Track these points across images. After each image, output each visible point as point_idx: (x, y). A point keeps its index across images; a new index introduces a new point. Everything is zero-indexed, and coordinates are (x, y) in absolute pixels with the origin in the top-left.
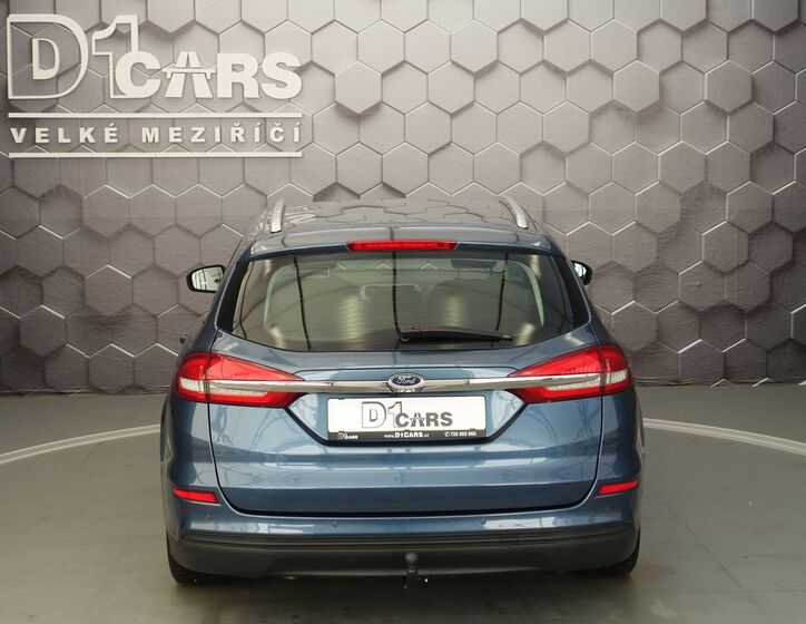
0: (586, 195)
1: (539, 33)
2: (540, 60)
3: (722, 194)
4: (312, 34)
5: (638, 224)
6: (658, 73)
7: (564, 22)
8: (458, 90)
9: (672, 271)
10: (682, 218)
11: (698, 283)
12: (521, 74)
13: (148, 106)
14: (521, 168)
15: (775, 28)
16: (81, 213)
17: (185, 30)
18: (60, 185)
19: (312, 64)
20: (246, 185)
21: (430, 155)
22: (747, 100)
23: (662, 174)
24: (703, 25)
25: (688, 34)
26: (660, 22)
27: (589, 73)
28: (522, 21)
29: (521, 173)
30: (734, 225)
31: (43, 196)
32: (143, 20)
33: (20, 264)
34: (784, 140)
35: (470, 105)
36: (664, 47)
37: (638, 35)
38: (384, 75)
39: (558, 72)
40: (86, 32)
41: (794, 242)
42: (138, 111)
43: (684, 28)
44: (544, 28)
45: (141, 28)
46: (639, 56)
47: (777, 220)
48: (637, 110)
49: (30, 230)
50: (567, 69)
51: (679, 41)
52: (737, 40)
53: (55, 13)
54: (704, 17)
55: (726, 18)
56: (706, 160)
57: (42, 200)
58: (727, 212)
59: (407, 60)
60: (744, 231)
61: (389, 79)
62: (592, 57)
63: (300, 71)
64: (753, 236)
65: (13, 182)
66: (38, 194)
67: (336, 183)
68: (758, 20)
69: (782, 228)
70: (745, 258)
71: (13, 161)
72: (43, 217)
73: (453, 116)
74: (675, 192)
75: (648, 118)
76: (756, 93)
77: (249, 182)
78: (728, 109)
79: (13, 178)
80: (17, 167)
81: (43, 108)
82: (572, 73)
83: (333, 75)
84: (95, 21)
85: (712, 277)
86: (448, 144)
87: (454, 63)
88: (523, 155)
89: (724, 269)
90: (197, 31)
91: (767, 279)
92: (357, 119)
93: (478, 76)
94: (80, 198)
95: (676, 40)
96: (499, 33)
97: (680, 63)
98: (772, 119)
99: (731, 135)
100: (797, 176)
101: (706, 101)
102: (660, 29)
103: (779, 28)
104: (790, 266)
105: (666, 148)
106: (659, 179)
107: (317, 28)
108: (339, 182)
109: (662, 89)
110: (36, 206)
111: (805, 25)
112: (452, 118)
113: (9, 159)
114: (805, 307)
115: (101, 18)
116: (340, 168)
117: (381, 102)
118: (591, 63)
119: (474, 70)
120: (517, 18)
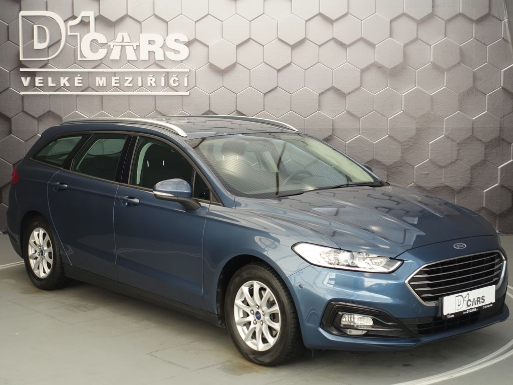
0: (358, 119)
1: (331, 21)
2: (331, 37)
4: (196, 22)
5: (390, 136)
6: (402, 45)
7: (346, 15)
8: (282, 56)
9: (410, 165)
10: (417, 133)
11: (426, 173)
12: (320, 46)
13: (100, 64)
14: (319, 102)
15: (474, 18)
17: (121, 20)
18: (50, 111)
19: (195, 40)
20: (157, 111)
21: (265, 94)
22: (457, 62)
23: (405, 106)
24: (431, 16)
25: (421, 22)
26: (404, 14)
27: (361, 46)
28: (320, 14)
29: (319, 106)
30: (448, 138)
31: (40, 117)
32: (97, 14)
34: (480, 86)
35: (289, 65)
36: (406, 29)
37: (391, 22)
38: (238, 46)
39: (342, 44)
40: (65, 21)
41: (486, 149)
43: (418, 18)
44: (334, 18)
45: (96, 19)
46: (391, 36)
47: (475, 135)
48: (390, 68)
49: (33, 137)
50: (347, 43)
51: (416, 26)
52: (451, 25)
53: (47, 10)
54: (431, 11)
55: (444, 12)
56: (432, 96)
57: (40, 119)
58: (444, 129)
59: (252, 37)
60: (455, 142)
61: (241, 49)
62: (362, 36)
63: (188, 44)
64: (460, 144)
65: (23, 109)
66: (37, 116)
67: (209, 110)
68: (464, 13)
69: (478, 140)
70: (455, 158)
71: (23, 96)
72: (40, 130)
73: (279, 71)
74: (413, 117)
75: (395, 73)
76: (463, 57)
77: (158, 109)
78: (445, 67)
79: (23, 107)
80: (25, 100)
81: (40, 66)
82: (350, 45)
83: (208, 46)
84: (70, 15)
85: (435, 169)
86: (276, 88)
87: (280, 40)
88: (321, 94)
89: (442, 164)
90: (128, 20)
91: (469, 171)
92: (222, 73)
93: (294, 47)
94: (61, 118)
95: (413, 25)
96: (306, 21)
97: (417, 39)
98: (472, 74)
99: (447, 83)
100: (488, 108)
101: (432, 62)
102: (404, 19)
103: (477, 18)
104: (483, 163)
105: (407, 90)
106: (403, 109)
107: (198, 19)
108: (211, 110)
109: (405, 55)
110: (36, 122)
111: (493, 16)
112: (278, 72)
113: (21, 95)
114: (493, 188)
115: (73, 13)
116: (211, 102)
117: (236, 62)
118: (362, 39)
119: (291, 44)
120: (318, 12)
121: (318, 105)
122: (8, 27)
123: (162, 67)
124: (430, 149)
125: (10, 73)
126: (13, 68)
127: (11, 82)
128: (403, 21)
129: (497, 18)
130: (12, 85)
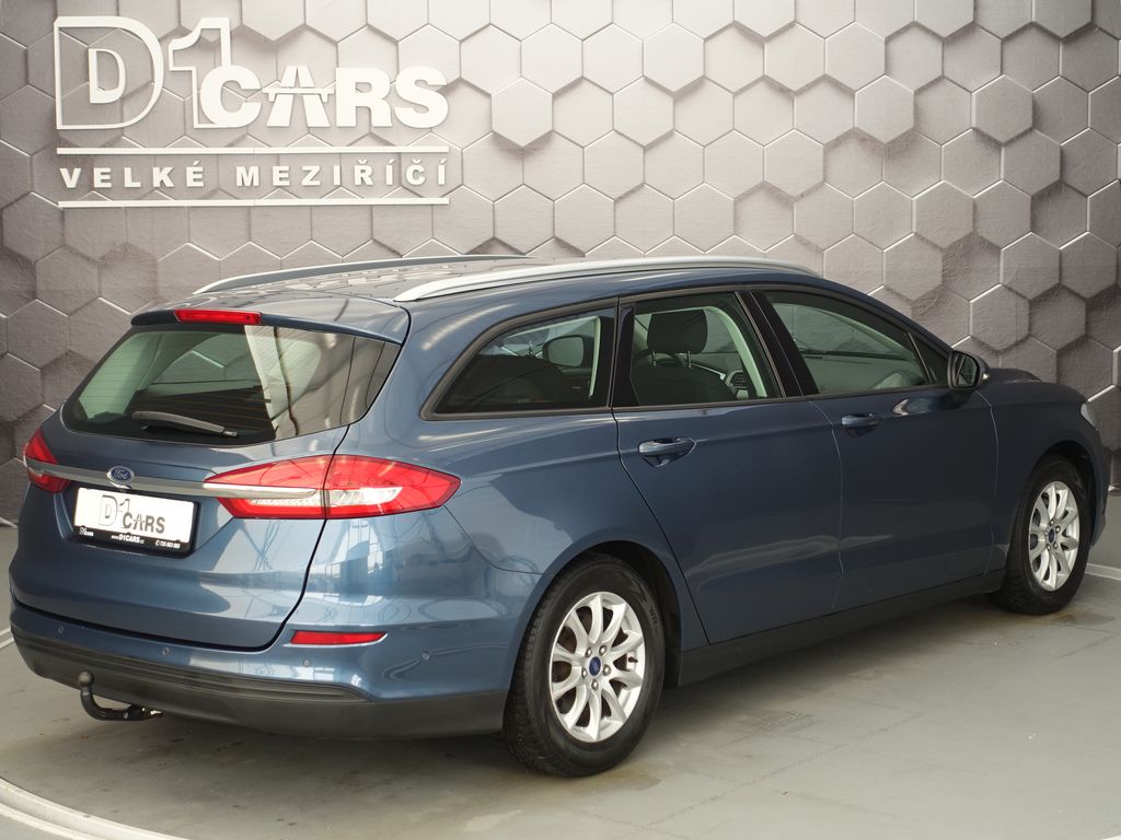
0: (820, 251)
1: (758, 40)
2: (759, 75)
3: (995, 249)
4: (461, 42)
5: (888, 289)
6: (912, 92)
7: (791, 26)
8: (653, 115)
10: (944, 281)
12: (735, 94)
13: (244, 137)
14: (736, 218)
15: (1062, 33)
16: (155, 281)
17: (292, 36)
18: (127, 243)
19: (460, 81)
20: (376, 241)
21: (617, 201)
22: (1027, 127)
23: (918, 223)
24: (970, 29)
25: (949, 41)
26: (914, 25)
27: (824, 93)
28: (736, 25)
29: (735, 224)
30: (1010, 289)
31: (103, 258)
32: (236, 24)
33: (72, 348)
34: (1074, 179)
35: (668, 136)
36: (920, 57)
37: (886, 43)
38: (556, 96)
39: (783, 91)
40: (159, 40)
41: (1087, 311)
42: (231, 145)
43: (945, 33)
44: (765, 33)
45: (233, 35)
46: (887, 71)
47: (1066, 282)
48: (885, 141)
49: (87, 304)
50: (795, 87)
51: (940, 49)
52: (1014, 49)
53: (118, 15)
54: (970, 19)
55: (1000, 20)
56: (974, 201)
57: (104, 264)
58: (1002, 271)
59: (586, 76)
60: (1025, 297)
61: (562, 102)
62: (827, 72)
63: (445, 90)
64: (1035, 304)
65: (63, 240)
66: (96, 256)
67: (494, 239)
68: (1041, 23)
69: (1072, 293)
70: (1025, 332)
71: (63, 212)
72: (103, 286)
73: (646, 149)
74: (935, 246)
75: (900, 150)
76: (1038, 119)
77: (379, 238)
78: (1002, 139)
79: (63, 234)
80: (68, 220)
81: (103, 142)
82: (800, 92)
83: (489, 96)
84: (173, 26)
86: (641, 186)
87: (647, 79)
88: (738, 200)
89: (998, 347)
90: (309, 38)
91: (1054, 360)
92: (521, 153)
93: (680, 96)
94: (154, 260)
95: (935, 48)
96: (706, 40)
97: (941, 79)
98: (1058, 150)
99: (1006, 172)
100: (1091, 225)
101: (974, 129)
102: (915, 35)
103: (1068, 33)
104: (1082, 342)
105: (923, 188)
106: (914, 230)
107: (468, 34)
108: (498, 236)
109: (918, 113)
110: (95, 271)
111: (1100, 29)
112: (644, 152)
113: (58, 209)
114: (1104, 395)
115: (179, 22)
116: (498, 219)
117: (552, 132)
118: (825, 79)
119: (674, 89)
120: (730, 20)
121: (732, 223)
122: (26, 54)
123: (387, 143)
124: (971, 316)
125: (31, 159)
126: (40, 147)
127: (35, 179)
128: (914, 40)
129: (1109, 34)
130: (36, 187)
